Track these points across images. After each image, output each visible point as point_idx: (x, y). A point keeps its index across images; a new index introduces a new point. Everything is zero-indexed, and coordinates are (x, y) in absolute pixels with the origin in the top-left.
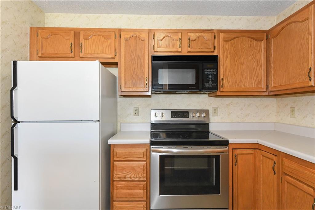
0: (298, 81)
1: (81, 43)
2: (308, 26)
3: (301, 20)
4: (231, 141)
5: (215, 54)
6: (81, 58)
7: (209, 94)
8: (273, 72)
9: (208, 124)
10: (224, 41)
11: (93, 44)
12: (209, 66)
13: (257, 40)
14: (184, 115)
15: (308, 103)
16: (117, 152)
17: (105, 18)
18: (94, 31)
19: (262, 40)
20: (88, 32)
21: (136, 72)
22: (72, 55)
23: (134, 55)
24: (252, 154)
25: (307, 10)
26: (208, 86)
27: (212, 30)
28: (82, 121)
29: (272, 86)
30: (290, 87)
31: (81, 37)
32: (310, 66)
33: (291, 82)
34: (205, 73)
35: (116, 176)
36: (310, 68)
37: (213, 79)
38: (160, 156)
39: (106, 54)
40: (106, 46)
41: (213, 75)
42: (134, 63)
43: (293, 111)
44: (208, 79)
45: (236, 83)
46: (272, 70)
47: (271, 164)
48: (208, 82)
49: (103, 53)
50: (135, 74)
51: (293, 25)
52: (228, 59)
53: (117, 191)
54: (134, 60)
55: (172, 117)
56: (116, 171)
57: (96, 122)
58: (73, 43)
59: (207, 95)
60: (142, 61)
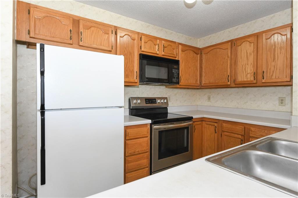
0: (221, 81)
1: (81, 32)
2: (227, 52)
3: (223, 48)
4: (194, 117)
5: (177, 59)
6: (80, 47)
7: (166, 86)
8: (204, 75)
9: (167, 107)
10: (182, 51)
11: (92, 35)
12: (175, 67)
13: (196, 54)
14: (153, 101)
15: (218, 93)
16: (129, 132)
17: (89, 9)
18: (94, 23)
19: (198, 54)
20: (88, 23)
21: (128, 66)
22: (71, 42)
23: (126, 51)
24: (200, 124)
25: (227, 44)
26: (174, 81)
27: (175, 42)
28: (106, 107)
29: (204, 83)
30: (216, 85)
31: (81, 26)
32: (228, 74)
33: (216, 82)
34: (173, 71)
35: (128, 153)
36: (229, 75)
37: (177, 76)
38: (159, 131)
39: (104, 46)
40: (104, 39)
41: (177, 74)
42: (127, 58)
43: (209, 98)
44: (174, 76)
45: (187, 79)
46: (204, 73)
47: (212, 128)
48: (174, 78)
49: (101, 45)
50: (128, 67)
51: (218, 50)
52: (183, 63)
53: (129, 164)
54: (127, 55)
55: (146, 103)
56: (128, 148)
57: (121, 107)
58: (72, 30)
59: (165, 87)
60: (133, 57)
